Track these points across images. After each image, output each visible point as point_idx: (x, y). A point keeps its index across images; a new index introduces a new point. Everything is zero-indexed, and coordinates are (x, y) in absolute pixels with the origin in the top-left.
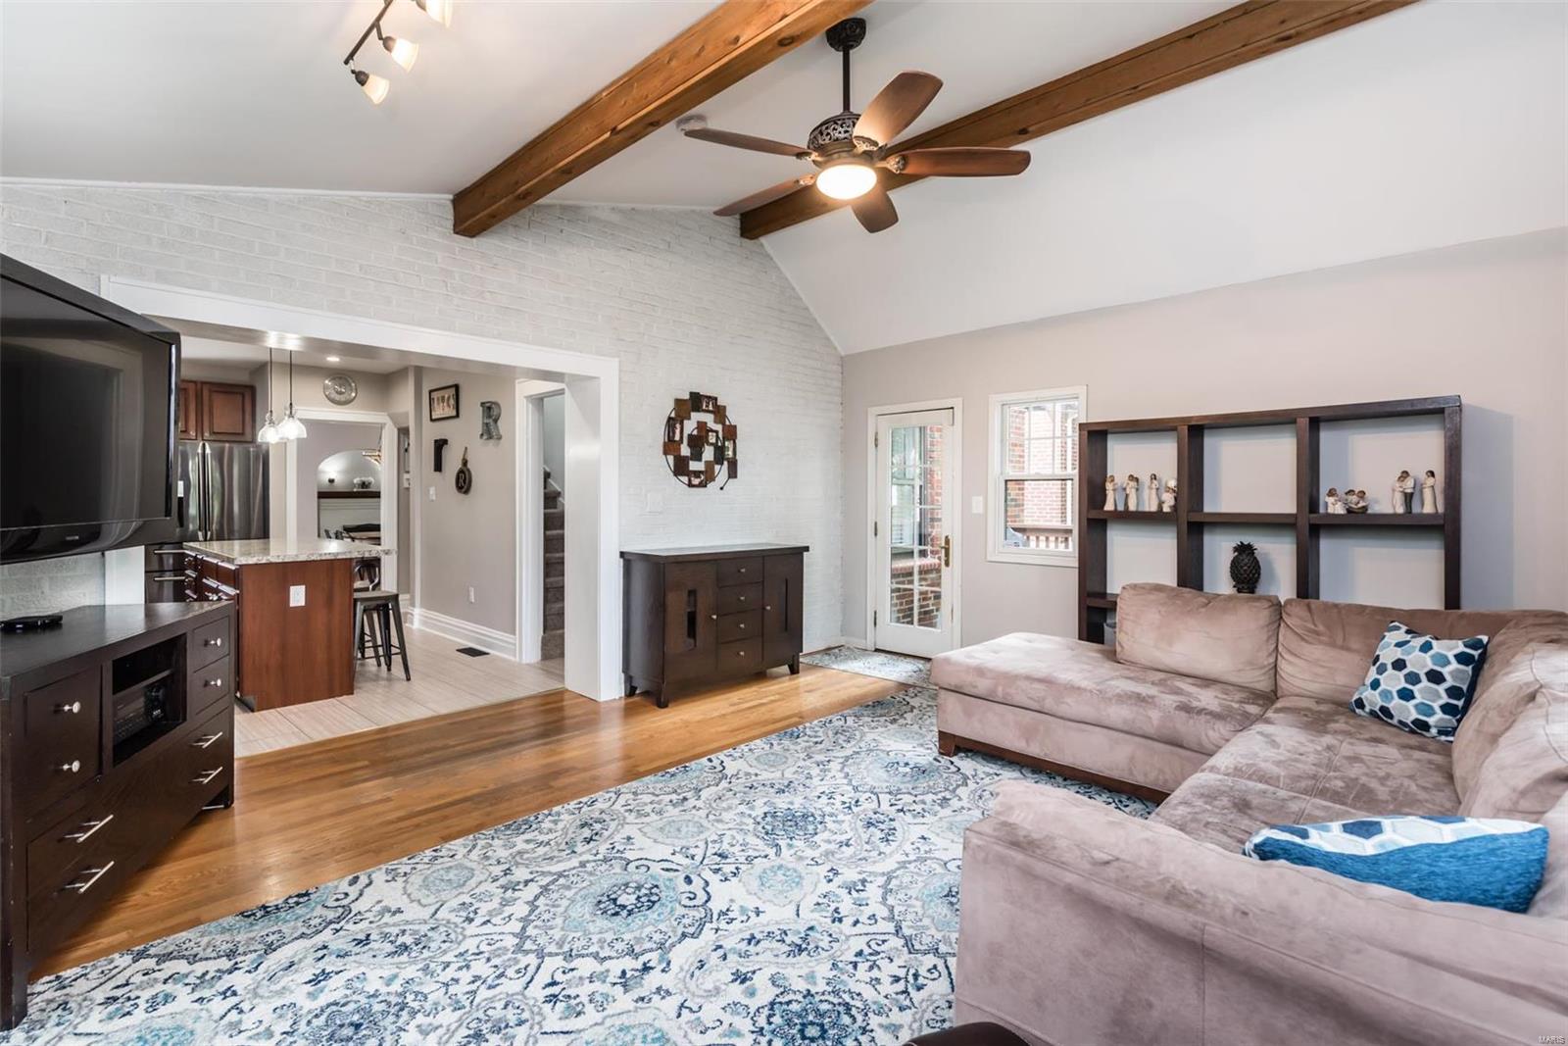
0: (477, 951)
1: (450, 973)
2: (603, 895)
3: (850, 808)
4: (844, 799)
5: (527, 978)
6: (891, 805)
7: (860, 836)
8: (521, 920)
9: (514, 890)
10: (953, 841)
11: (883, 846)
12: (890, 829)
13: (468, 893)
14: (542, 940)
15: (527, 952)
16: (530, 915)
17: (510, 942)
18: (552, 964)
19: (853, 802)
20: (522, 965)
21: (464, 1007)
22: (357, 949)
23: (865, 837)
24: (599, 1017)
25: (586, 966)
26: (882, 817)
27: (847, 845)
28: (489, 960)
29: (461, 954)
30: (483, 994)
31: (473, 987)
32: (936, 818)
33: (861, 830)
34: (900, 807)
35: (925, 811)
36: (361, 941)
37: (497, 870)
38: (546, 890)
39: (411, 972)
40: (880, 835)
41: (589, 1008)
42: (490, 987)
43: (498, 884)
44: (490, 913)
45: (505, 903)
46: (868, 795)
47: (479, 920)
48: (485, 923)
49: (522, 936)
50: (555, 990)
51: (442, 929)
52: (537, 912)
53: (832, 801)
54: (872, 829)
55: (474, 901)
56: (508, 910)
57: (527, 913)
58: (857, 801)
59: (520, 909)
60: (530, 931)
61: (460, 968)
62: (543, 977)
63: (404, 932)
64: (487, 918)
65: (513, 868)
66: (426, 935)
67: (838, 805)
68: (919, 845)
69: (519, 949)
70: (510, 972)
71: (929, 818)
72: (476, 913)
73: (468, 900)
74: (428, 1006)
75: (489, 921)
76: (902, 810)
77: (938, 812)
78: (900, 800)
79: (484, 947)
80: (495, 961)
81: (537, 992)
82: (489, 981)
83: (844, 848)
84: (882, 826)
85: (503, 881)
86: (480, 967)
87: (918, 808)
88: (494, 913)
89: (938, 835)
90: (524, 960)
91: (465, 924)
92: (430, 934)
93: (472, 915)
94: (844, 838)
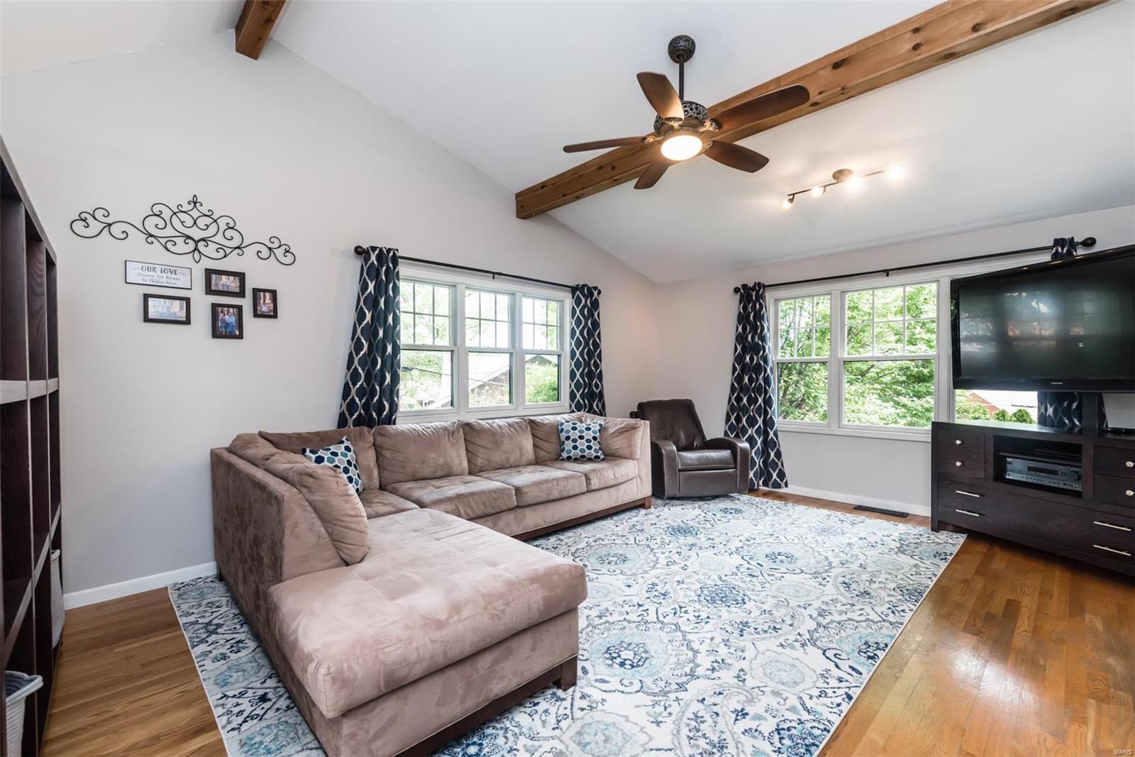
3: (681, 608)
4: (686, 616)
6: (647, 610)
7: (672, 588)
10: (611, 585)
11: (656, 581)
12: (650, 591)
19: (678, 612)
23: (668, 587)
26: (655, 600)
27: (679, 581)
32: (615, 600)
33: (670, 590)
34: (641, 609)
35: (622, 606)
40: (658, 588)
46: (666, 620)
53: (697, 614)
54: (663, 592)
58: (675, 613)
67: (690, 610)
68: (634, 582)
71: (620, 601)
76: (640, 606)
77: (612, 605)
78: (639, 616)
83: (681, 580)
84: (656, 593)
87: (626, 608)
89: (619, 588)
94: (682, 586)
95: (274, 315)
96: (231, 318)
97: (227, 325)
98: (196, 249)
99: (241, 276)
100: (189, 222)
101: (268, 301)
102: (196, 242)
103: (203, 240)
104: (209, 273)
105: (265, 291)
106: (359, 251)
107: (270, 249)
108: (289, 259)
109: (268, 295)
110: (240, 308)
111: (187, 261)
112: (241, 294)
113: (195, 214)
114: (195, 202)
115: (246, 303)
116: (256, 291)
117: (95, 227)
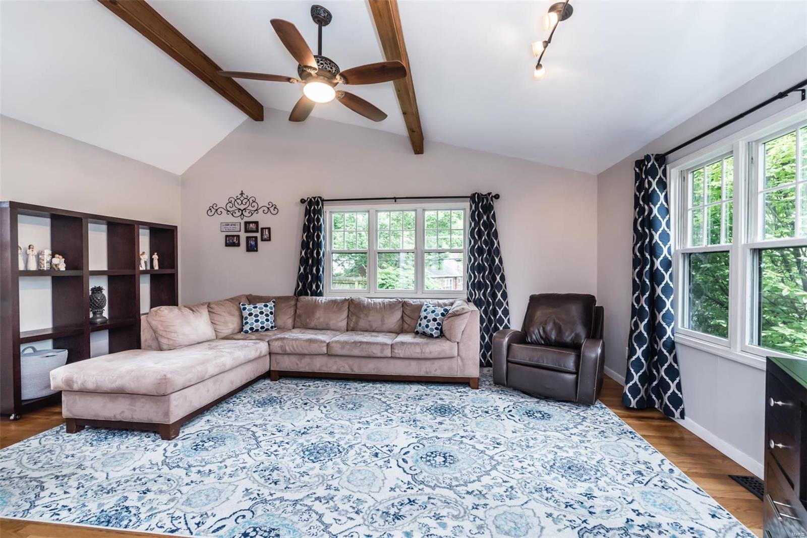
0: (516, 472)
1: (530, 469)
2: (446, 466)
5: (502, 453)
8: (489, 475)
9: (480, 492)
13: (505, 505)
14: (487, 462)
15: (497, 461)
16: (484, 475)
17: (500, 468)
18: (491, 453)
20: (502, 457)
21: (530, 456)
22: (572, 502)
24: (489, 434)
25: (481, 447)
28: (513, 465)
29: (523, 474)
30: (520, 456)
31: (523, 460)
36: (570, 506)
37: (480, 513)
38: (465, 482)
39: (546, 477)
41: (489, 437)
42: (517, 456)
43: (486, 502)
44: (501, 486)
45: (490, 487)
47: (508, 485)
48: (506, 482)
49: (494, 468)
50: (496, 446)
51: (527, 490)
52: (480, 474)
55: (505, 498)
56: (491, 482)
57: (484, 476)
59: (486, 480)
60: (489, 468)
61: (526, 468)
62: (497, 450)
63: (547, 499)
64: (504, 484)
65: (470, 508)
66: (536, 491)
69: (498, 463)
70: (507, 457)
72: (507, 489)
73: (507, 500)
74: (542, 462)
75: (504, 482)
79: (512, 471)
80: (511, 464)
81: (502, 448)
82: (516, 458)
85: (482, 501)
86: (518, 465)
88: (499, 485)
90: (500, 459)
91: (515, 486)
92: (534, 491)
93: (510, 490)
95: (269, 240)
96: (253, 243)
97: (251, 245)
98: (242, 214)
99: (257, 223)
100: (240, 203)
101: (267, 233)
102: (242, 211)
103: (244, 209)
104: (247, 223)
105: (265, 228)
106: (303, 201)
107: (268, 208)
108: (275, 212)
109: (267, 230)
110: (256, 238)
111: (239, 220)
112: (257, 231)
113: (242, 199)
114: (242, 194)
115: (258, 235)
116: (262, 229)
117: (213, 211)
